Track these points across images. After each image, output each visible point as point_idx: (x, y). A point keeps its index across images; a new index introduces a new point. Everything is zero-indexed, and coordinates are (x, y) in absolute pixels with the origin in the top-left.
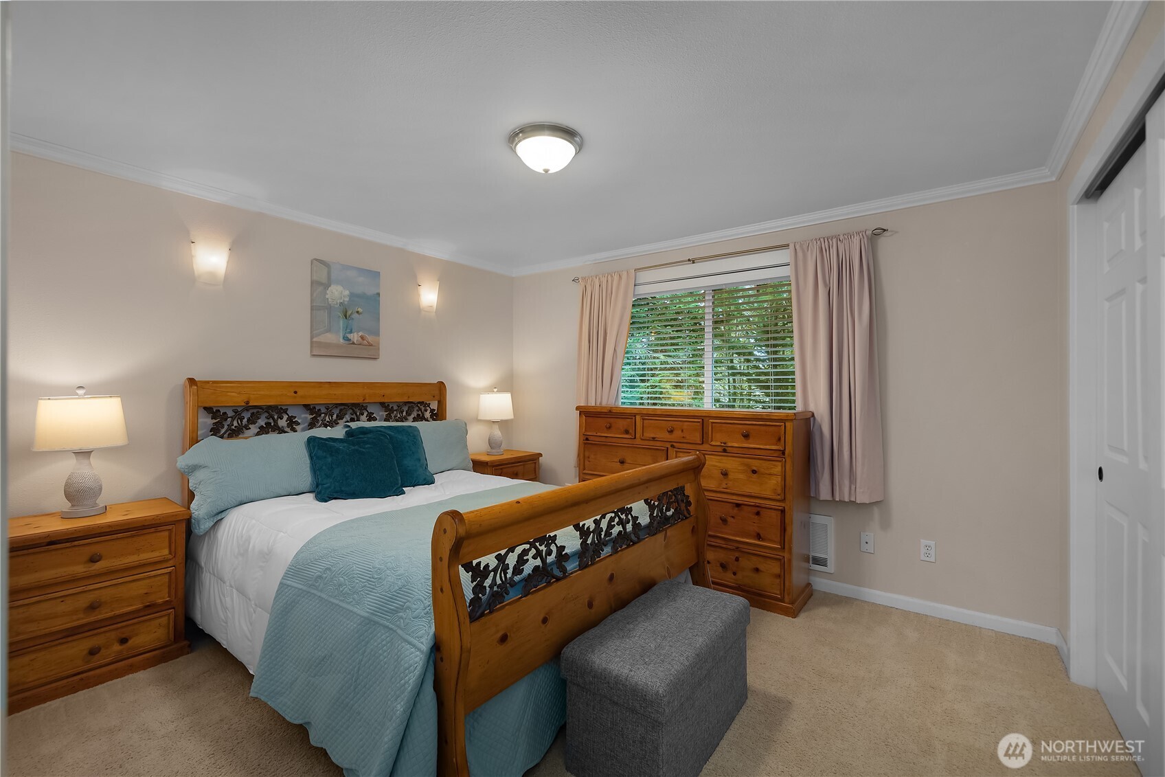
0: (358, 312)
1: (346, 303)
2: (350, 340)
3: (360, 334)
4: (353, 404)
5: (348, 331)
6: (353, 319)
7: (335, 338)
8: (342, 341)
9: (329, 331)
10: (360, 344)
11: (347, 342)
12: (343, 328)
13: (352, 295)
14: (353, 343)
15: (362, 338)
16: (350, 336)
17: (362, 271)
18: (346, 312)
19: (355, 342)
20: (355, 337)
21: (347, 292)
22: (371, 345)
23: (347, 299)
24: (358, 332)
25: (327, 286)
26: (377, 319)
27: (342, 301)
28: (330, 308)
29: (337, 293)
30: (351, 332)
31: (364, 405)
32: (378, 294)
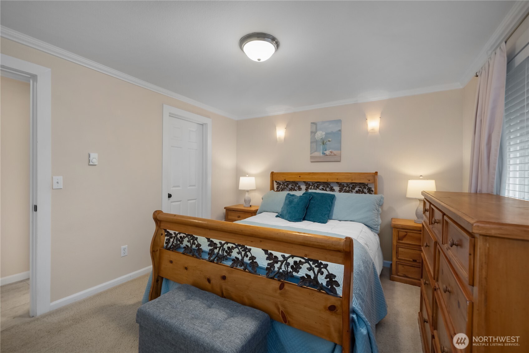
0: (329, 141)
1: (323, 138)
2: (325, 154)
3: (330, 151)
4: (324, 182)
5: (325, 150)
6: (327, 144)
7: (319, 154)
8: (321, 155)
9: (316, 151)
10: (330, 155)
11: (324, 155)
12: (322, 149)
13: (326, 134)
14: (327, 155)
15: (331, 152)
16: (325, 152)
17: (331, 122)
18: (324, 142)
19: (328, 154)
20: (327, 152)
21: (324, 133)
22: (336, 155)
23: (324, 136)
24: (329, 150)
25: (315, 133)
26: (340, 142)
27: (322, 137)
28: (316, 141)
29: (320, 134)
30: (326, 150)
31: (329, 183)
32: (340, 131)
